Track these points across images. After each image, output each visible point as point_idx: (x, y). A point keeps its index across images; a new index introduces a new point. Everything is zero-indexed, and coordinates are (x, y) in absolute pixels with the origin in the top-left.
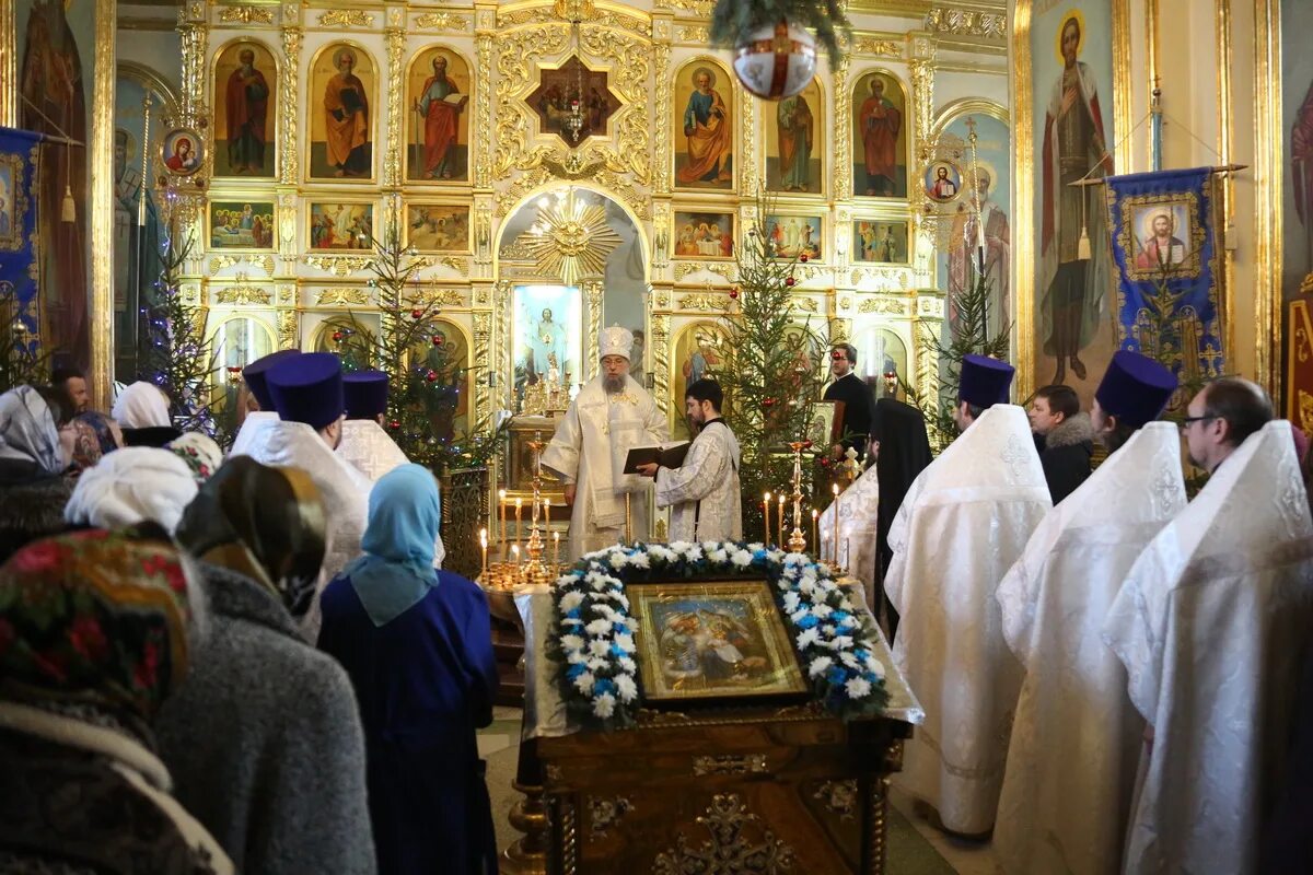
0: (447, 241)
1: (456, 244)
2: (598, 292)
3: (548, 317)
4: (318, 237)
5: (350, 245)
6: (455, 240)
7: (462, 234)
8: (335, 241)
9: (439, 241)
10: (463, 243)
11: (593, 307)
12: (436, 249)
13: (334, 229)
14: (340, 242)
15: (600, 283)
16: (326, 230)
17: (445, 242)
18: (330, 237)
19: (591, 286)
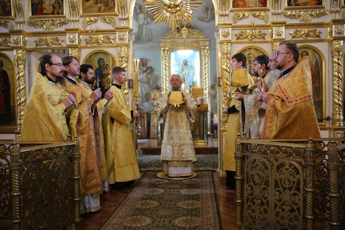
0: (104, 8)
1: (109, 10)
2: (206, 51)
3: (186, 63)
4: (36, 9)
5: (53, 13)
6: (108, 7)
7: (112, 4)
8: (45, 11)
9: (100, 8)
10: (112, 9)
11: (205, 58)
12: (98, 12)
13: (44, 5)
14: (47, 12)
15: (207, 48)
16: (40, 6)
17: (103, 8)
18: (42, 9)
19: (204, 49)
